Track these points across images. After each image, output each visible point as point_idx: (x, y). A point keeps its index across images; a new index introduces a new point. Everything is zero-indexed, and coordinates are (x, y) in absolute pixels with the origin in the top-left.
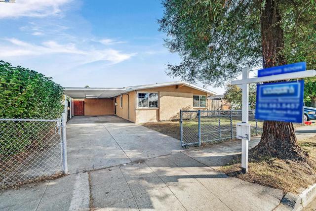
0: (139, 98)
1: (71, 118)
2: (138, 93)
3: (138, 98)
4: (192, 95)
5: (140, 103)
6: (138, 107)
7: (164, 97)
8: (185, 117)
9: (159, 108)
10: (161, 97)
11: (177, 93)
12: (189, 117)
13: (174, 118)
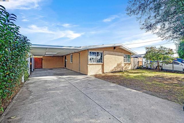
1: (32, 71)
3: (89, 56)
6: (89, 63)
7: (107, 55)
8: (119, 70)
9: (103, 63)
10: (105, 55)
11: (115, 52)
12: (121, 70)
13: (112, 70)
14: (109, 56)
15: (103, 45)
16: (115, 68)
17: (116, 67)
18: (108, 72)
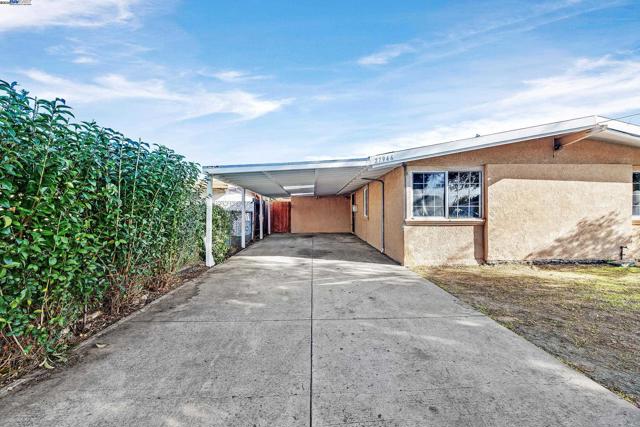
0: (415, 187)
1: (261, 238)
2: (411, 172)
3: (410, 191)
4: (629, 172)
5: (417, 203)
6: (410, 217)
7: (504, 182)
8: (592, 252)
9: (485, 218)
10: (493, 183)
11: (560, 166)
12: (614, 256)
13: (541, 253)
14: (518, 186)
15: (478, 136)
16: (559, 240)
17: (571, 239)
18: (510, 258)
